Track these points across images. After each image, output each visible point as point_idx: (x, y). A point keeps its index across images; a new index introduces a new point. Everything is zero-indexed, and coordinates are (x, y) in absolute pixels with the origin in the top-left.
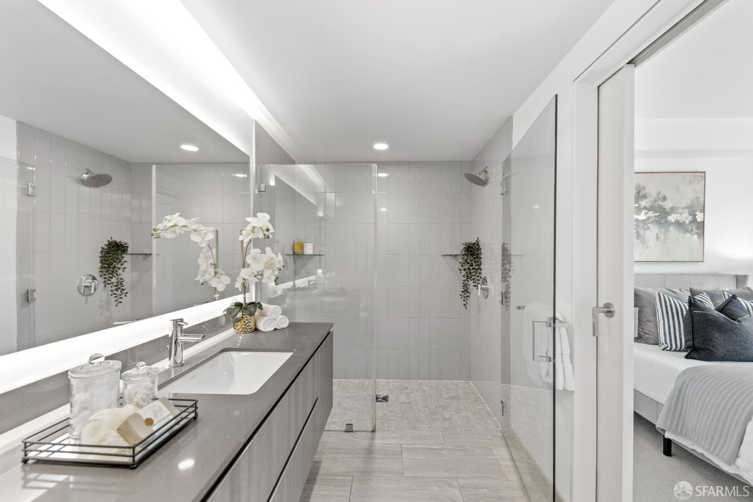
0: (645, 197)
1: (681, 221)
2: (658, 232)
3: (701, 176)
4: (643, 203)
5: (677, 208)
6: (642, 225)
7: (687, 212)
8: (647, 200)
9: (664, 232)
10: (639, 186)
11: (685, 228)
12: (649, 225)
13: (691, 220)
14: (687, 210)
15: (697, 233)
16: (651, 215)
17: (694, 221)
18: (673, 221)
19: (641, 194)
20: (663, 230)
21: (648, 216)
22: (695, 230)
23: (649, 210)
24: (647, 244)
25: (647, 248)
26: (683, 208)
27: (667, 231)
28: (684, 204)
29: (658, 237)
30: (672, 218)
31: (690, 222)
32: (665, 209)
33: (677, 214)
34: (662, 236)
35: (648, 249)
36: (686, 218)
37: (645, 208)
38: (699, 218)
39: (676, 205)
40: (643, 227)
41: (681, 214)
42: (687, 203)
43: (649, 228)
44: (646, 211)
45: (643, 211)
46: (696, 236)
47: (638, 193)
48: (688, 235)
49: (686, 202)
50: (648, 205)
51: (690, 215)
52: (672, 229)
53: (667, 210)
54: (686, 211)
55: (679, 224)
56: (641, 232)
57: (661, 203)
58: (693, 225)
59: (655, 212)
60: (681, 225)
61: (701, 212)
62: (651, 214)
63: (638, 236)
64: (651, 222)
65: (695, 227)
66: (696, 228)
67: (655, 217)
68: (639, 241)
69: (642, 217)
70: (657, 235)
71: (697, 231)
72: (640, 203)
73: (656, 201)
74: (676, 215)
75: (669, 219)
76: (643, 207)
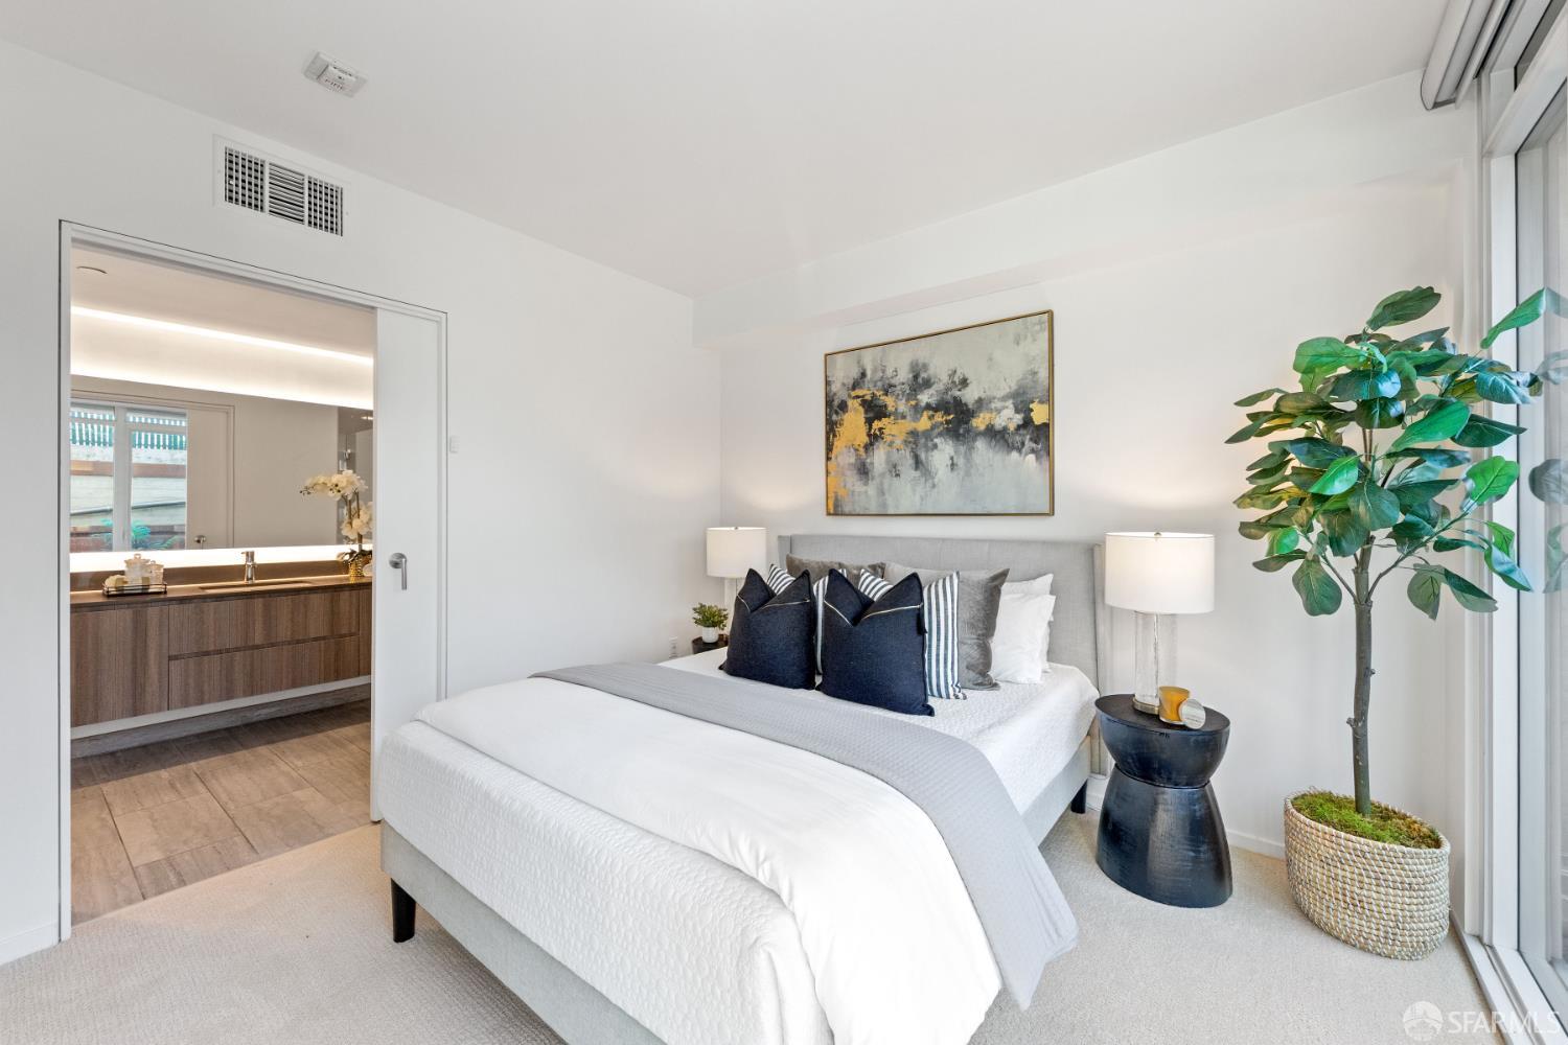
0: (927, 384)
1: (998, 427)
2: (953, 454)
3: (1040, 323)
4: (925, 398)
5: (991, 400)
6: (923, 441)
7: (1012, 406)
8: (931, 391)
9: (966, 453)
10: (917, 365)
11: (1006, 441)
12: (936, 440)
13: (1021, 423)
14: (1011, 401)
15: (1033, 451)
16: (940, 419)
17: (1027, 423)
18: (982, 427)
19: (920, 380)
20: (962, 449)
21: (933, 422)
22: (1029, 444)
23: (936, 410)
24: (933, 478)
25: (934, 486)
26: (1004, 399)
27: (971, 449)
28: (1004, 389)
29: (953, 464)
30: (979, 423)
31: (1019, 427)
32: (966, 405)
33: (991, 411)
34: (961, 461)
35: (936, 490)
36: (1008, 418)
37: (928, 407)
38: (1039, 415)
39: (988, 393)
40: (926, 446)
41: (999, 411)
42: (1010, 387)
43: (935, 446)
44: (931, 413)
45: (925, 413)
46: (1031, 457)
47: (916, 377)
48: (1015, 454)
49: (1008, 385)
50: (933, 401)
51: (1017, 411)
52: (981, 444)
53: (970, 407)
54: (1010, 403)
55: (995, 435)
56: (923, 456)
57: (958, 393)
58: (1025, 432)
59: (947, 413)
60: (998, 437)
61: (1041, 402)
62: (939, 418)
63: (918, 463)
64: (940, 435)
65: (1028, 437)
66: (1031, 439)
67: (948, 422)
68: (918, 474)
69: (924, 423)
70: (952, 458)
71: (1034, 445)
72: (919, 397)
73: (948, 390)
74: (988, 416)
75: (974, 425)
76: (923, 404)
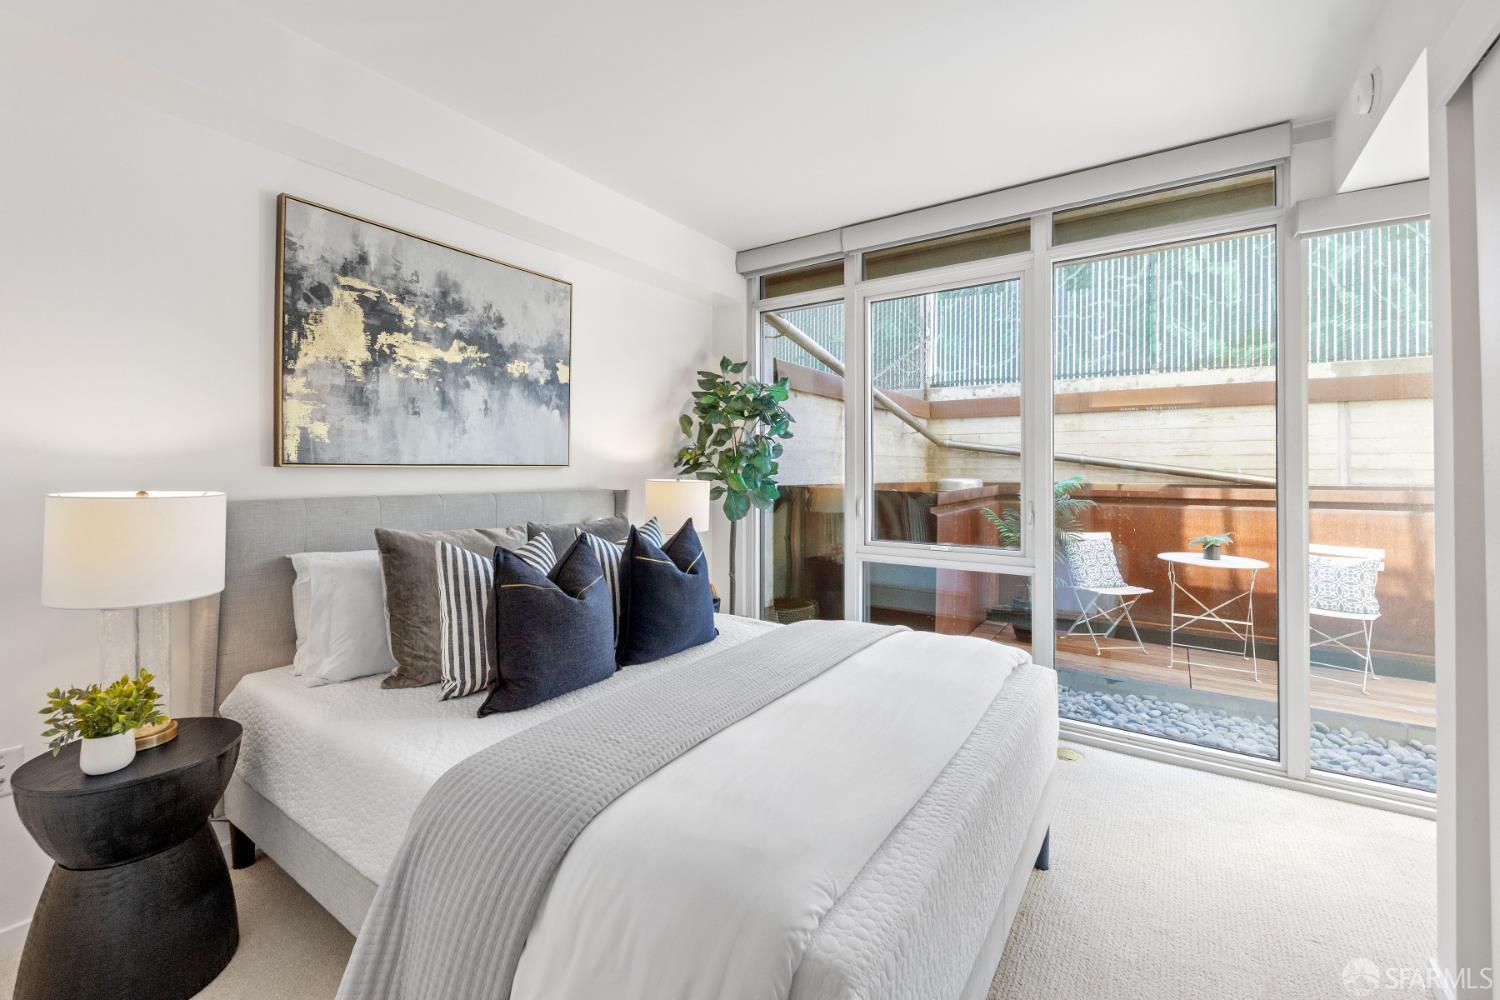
0: (459, 308)
1: (530, 378)
2: (486, 397)
3: (565, 291)
4: (455, 323)
5: (526, 348)
6: (451, 375)
7: (542, 360)
8: (464, 318)
9: (500, 399)
10: (446, 279)
11: (537, 393)
12: (469, 379)
13: (549, 378)
14: (542, 355)
15: (558, 407)
16: (473, 355)
17: (553, 380)
18: (517, 375)
19: (450, 300)
20: (497, 393)
21: (466, 355)
22: (555, 400)
23: (469, 342)
24: (464, 422)
25: (464, 431)
26: (536, 351)
27: (505, 396)
28: (535, 344)
29: (486, 409)
30: (515, 368)
31: (548, 382)
32: (501, 346)
33: (525, 360)
34: (494, 407)
35: (467, 436)
36: (538, 371)
37: (459, 336)
38: (563, 378)
39: (522, 341)
40: (455, 381)
41: (532, 362)
42: (541, 341)
43: (467, 385)
44: (462, 344)
45: (456, 343)
46: (556, 412)
47: (445, 294)
48: (544, 407)
49: (538, 340)
50: (466, 330)
51: (546, 366)
52: (515, 392)
53: (506, 350)
54: (540, 357)
55: (528, 384)
56: (451, 394)
57: (493, 331)
58: (552, 388)
59: (482, 349)
60: (531, 388)
61: (564, 363)
62: (471, 352)
63: (445, 402)
64: (473, 372)
65: (555, 393)
66: (556, 395)
67: (482, 360)
68: (445, 414)
69: (453, 356)
70: (486, 402)
71: (558, 402)
72: (447, 320)
73: (482, 324)
74: (522, 364)
75: (509, 370)
76: (453, 330)
